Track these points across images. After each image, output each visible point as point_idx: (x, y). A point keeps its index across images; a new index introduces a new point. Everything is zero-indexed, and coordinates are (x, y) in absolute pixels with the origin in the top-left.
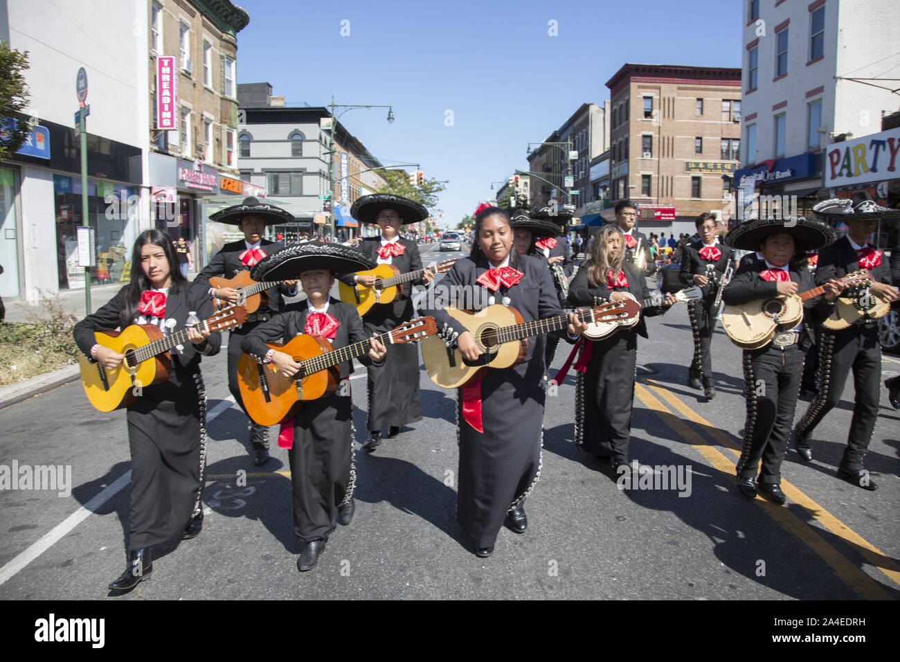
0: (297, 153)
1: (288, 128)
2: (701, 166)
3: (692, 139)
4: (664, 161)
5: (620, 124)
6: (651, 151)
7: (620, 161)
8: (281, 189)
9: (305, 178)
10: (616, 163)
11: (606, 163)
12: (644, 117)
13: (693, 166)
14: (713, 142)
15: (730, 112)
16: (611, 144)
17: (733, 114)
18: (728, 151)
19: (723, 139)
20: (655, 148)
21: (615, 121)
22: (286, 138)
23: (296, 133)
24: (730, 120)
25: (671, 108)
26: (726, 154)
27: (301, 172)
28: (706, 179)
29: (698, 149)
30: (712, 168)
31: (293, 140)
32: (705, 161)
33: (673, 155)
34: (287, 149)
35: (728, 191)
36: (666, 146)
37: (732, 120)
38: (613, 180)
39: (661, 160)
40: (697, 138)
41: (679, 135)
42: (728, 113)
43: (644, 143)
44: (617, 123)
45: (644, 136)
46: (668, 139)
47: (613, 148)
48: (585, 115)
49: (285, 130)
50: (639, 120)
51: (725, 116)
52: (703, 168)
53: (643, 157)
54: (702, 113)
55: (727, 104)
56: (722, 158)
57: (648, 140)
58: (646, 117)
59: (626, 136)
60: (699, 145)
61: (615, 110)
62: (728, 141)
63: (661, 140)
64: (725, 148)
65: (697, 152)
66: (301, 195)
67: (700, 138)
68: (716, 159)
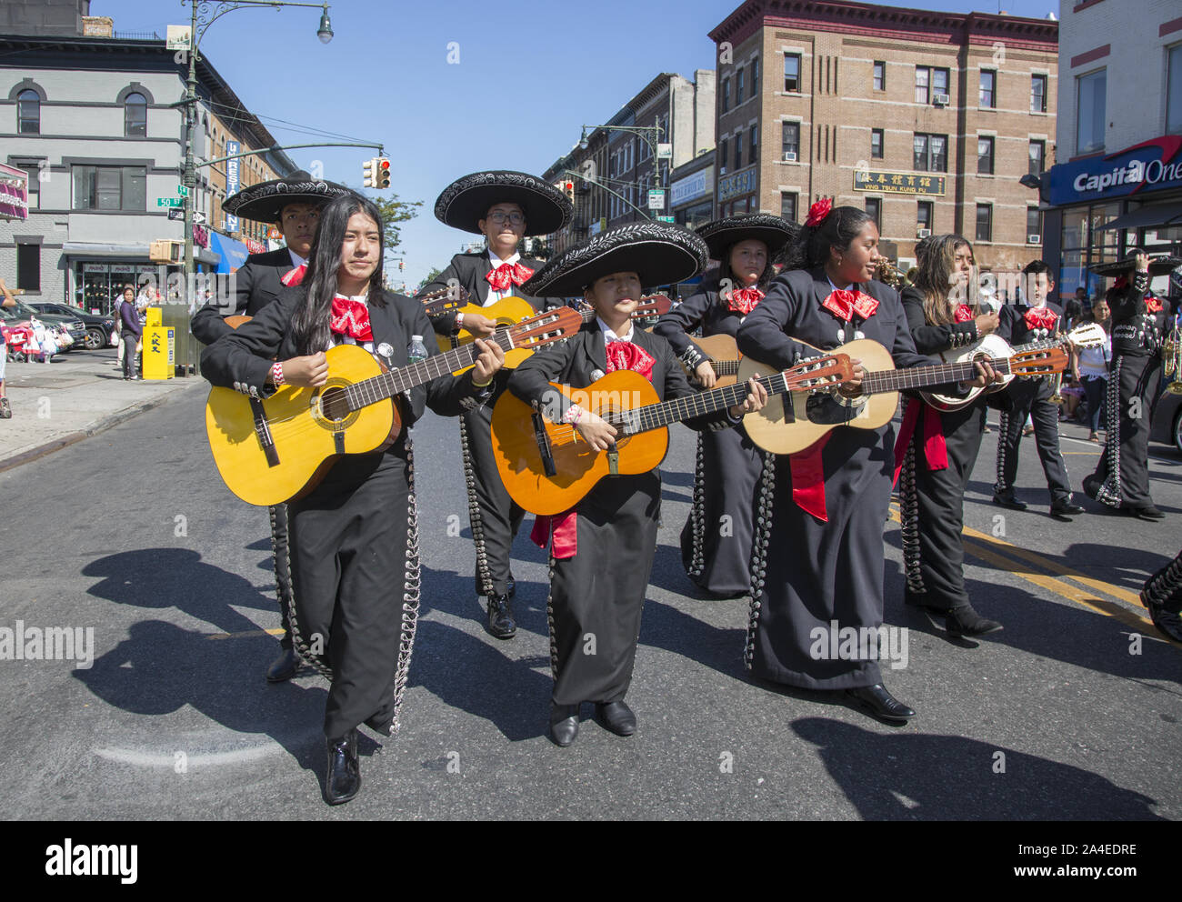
0: (136, 131)
1: (118, 81)
2: (881, 179)
3: (866, 132)
4: (819, 168)
5: (738, 103)
6: (797, 149)
7: (738, 166)
8: (103, 198)
9: (152, 179)
10: (728, 172)
11: (709, 172)
12: (784, 89)
13: (867, 179)
14: (901, 139)
15: (928, 88)
16: (717, 139)
17: (933, 93)
18: (924, 156)
19: (916, 134)
20: (805, 146)
21: (726, 99)
22: (114, 100)
23: (133, 90)
24: (928, 102)
25: (832, 76)
26: (922, 161)
27: (144, 167)
28: (889, 203)
29: (877, 150)
30: (899, 183)
31: (127, 105)
32: (888, 171)
33: (834, 160)
34: (115, 121)
35: (924, 225)
36: (823, 142)
37: (931, 101)
38: (721, 203)
39: (813, 167)
40: (875, 131)
41: (845, 123)
42: (926, 90)
43: (785, 137)
44: (731, 101)
45: (785, 123)
46: (827, 130)
47: (722, 147)
48: (661, 95)
49: (111, 83)
50: (777, 93)
51: (921, 95)
52: (885, 183)
53: (784, 159)
54: (883, 87)
55: (923, 74)
56: (915, 168)
57: (792, 131)
58: (788, 89)
59: (753, 121)
60: (877, 142)
61: (727, 80)
62: (923, 139)
63: (815, 131)
64: (919, 150)
65: (874, 155)
66: (144, 213)
67: (880, 131)
68: (905, 169)
